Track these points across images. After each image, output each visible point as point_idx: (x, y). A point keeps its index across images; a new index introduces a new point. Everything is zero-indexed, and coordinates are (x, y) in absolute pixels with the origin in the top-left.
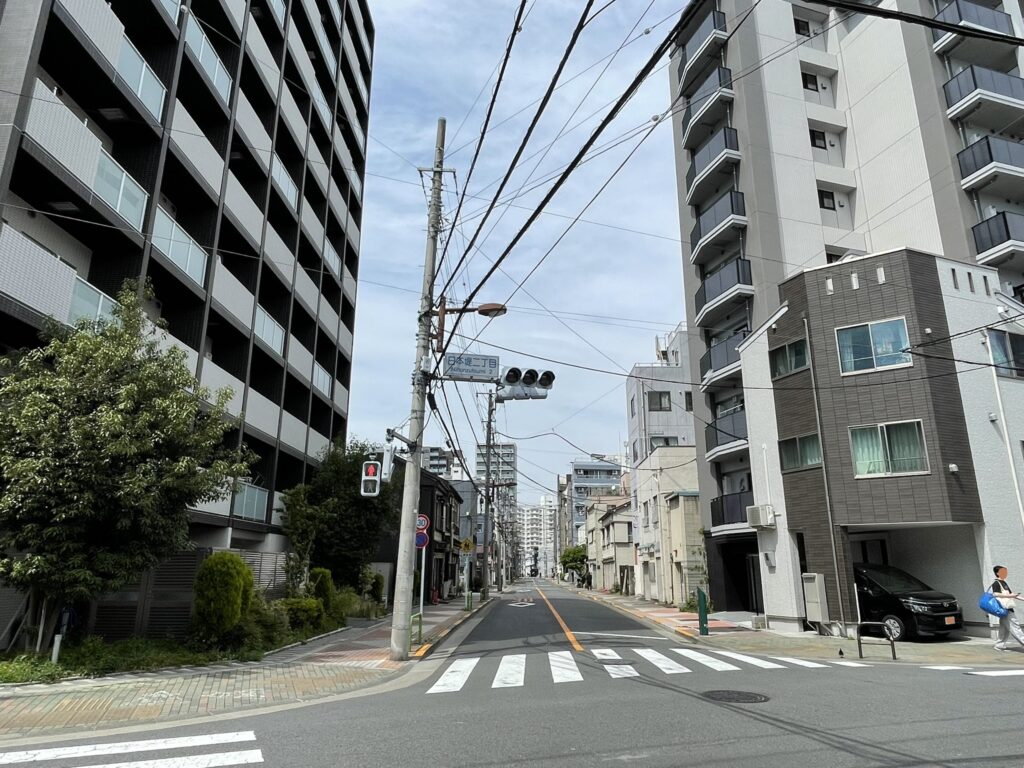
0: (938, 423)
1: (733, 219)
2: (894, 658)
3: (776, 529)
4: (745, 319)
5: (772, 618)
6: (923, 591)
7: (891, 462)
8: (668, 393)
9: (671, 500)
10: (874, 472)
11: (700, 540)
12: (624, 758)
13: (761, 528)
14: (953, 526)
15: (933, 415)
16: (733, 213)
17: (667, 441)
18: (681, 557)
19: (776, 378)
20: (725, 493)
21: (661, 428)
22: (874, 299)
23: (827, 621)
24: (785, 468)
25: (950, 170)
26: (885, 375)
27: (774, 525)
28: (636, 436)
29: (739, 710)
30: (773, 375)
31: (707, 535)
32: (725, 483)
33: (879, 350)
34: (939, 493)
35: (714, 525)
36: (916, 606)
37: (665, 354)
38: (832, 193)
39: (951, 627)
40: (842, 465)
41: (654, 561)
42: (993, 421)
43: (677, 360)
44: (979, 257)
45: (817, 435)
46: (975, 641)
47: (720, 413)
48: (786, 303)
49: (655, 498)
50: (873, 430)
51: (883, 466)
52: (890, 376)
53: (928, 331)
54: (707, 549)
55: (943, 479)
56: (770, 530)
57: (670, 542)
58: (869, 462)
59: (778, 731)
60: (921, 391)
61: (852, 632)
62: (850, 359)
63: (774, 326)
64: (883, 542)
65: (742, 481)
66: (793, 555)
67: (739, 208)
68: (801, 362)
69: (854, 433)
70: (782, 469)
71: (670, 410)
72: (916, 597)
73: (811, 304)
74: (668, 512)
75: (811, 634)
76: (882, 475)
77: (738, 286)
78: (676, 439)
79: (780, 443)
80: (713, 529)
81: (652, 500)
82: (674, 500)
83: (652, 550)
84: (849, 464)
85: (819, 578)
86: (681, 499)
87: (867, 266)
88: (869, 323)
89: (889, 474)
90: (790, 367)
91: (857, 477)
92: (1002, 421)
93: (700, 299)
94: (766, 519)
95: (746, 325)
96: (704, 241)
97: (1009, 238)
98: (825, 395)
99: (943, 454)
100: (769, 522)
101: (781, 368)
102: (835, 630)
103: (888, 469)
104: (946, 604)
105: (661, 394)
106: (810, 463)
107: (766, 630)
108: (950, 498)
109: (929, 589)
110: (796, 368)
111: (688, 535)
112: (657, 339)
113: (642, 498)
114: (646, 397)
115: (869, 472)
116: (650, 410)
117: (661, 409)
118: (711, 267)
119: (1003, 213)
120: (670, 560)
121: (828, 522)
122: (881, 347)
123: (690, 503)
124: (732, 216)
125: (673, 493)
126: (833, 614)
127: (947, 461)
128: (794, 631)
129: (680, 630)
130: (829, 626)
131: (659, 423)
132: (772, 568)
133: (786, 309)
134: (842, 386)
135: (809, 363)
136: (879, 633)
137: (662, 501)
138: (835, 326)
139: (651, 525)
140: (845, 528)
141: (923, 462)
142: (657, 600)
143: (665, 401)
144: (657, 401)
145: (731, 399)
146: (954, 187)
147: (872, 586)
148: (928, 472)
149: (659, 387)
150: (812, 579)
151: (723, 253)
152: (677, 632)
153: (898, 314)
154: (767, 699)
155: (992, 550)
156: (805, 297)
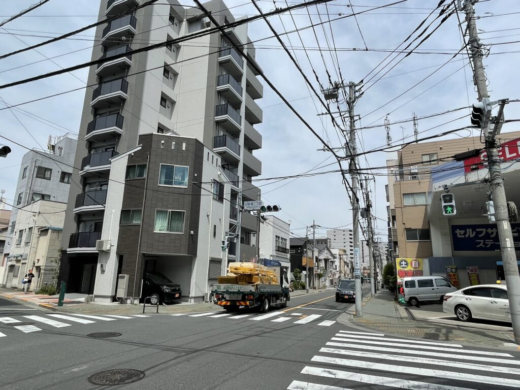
0: (191, 214)
1: (120, 93)
2: (157, 312)
3: (110, 252)
4: (115, 144)
5: (97, 296)
6: (169, 283)
7: (170, 228)
8: (51, 170)
9: (41, 231)
10: (162, 230)
11: (57, 255)
12: (75, 370)
13: (103, 251)
14: (187, 256)
15: (190, 210)
16: (121, 90)
17: (43, 197)
18: (42, 263)
19: (128, 179)
20: (80, 231)
21: (41, 189)
22: (179, 156)
23: (126, 297)
24: (122, 223)
25: (213, 111)
26: (176, 189)
27: (109, 250)
28: (23, 190)
29: (112, 341)
30: (126, 177)
31: (63, 252)
32: (81, 226)
33: (176, 178)
34: (185, 242)
35: (70, 247)
36: (166, 289)
37: (53, 147)
38: (166, 100)
39: (178, 298)
40: (149, 225)
41: (20, 264)
42: (208, 216)
43: (61, 152)
44: (214, 149)
45: (141, 210)
46: (184, 304)
47: (87, 189)
48: (141, 145)
49: (30, 229)
50: (166, 212)
51: (166, 228)
52: (178, 190)
53: (196, 175)
54: (61, 260)
55: (188, 237)
56: (107, 253)
57: (36, 254)
58: (160, 226)
59: (137, 347)
60: (188, 199)
61: (137, 302)
62: (163, 179)
63: (132, 154)
64: (155, 262)
65: (92, 225)
66: (116, 265)
67: (124, 88)
68: (141, 174)
69: (158, 212)
70: (120, 223)
71: (50, 179)
72: (167, 285)
73: (152, 149)
74: (39, 237)
75: (116, 304)
76: (165, 232)
77: (115, 127)
78: (49, 196)
79: (122, 211)
80: (68, 250)
81: (27, 230)
82: (44, 231)
83: (20, 258)
84: (152, 226)
85: (127, 277)
86: (50, 231)
87: (179, 141)
88: (175, 166)
89: (168, 232)
90: (135, 176)
91: (155, 232)
92: (210, 217)
93: (92, 127)
94: (106, 247)
95: (114, 148)
96: (101, 98)
97: (225, 146)
98: (149, 192)
99: (190, 226)
100: (108, 249)
101: (131, 175)
102: (129, 301)
103: (168, 230)
104: (177, 289)
105: (46, 169)
106: (134, 222)
107: (92, 302)
108: (189, 245)
109: (171, 282)
110: (138, 176)
111: (49, 251)
112: (50, 137)
113: (18, 228)
114: (36, 169)
115: (160, 230)
116: (36, 177)
117: (44, 178)
118: (100, 112)
119: (226, 136)
120: (32, 265)
121: (137, 251)
122: (177, 177)
123: (55, 234)
124: (120, 92)
125: (45, 227)
126: (130, 293)
127: (190, 230)
128: (108, 302)
129: (43, 304)
130: (126, 299)
131: (41, 185)
132: (103, 272)
133: (141, 148)
134: (157, 190)
135: (145, 176)
136: (149, 302)
137: (36, 232)
138: (161, 162)
139: (23, 243)
140: (144, 254)
141: (181, 229)
142: (16, 288)
143: (48, 174)
144: (42, 173)
145: (95, 183)
146: (212, 118)
147: (149, 280)
148: (183, 233)
149: (45, 165)
150: (123, 277)
151: (109, 107)
152: (40, 305)
153: (187, 165)
154: (121, 335)
155: (197, 267)
156: (151, 145)
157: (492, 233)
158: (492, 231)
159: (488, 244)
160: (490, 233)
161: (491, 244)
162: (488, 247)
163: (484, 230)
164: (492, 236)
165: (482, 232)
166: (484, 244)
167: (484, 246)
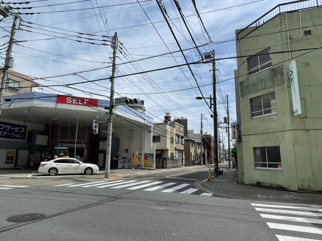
157: (8, 128)
158: (8, 127)
159: (4, 134)
160: (7, 128)
161: (6, 134)
162: (4, 135)
163: (4, 126)
164: (7, 130)
165: (3, 126)
166: (2, 134)
167: (1, 135)
